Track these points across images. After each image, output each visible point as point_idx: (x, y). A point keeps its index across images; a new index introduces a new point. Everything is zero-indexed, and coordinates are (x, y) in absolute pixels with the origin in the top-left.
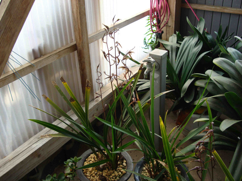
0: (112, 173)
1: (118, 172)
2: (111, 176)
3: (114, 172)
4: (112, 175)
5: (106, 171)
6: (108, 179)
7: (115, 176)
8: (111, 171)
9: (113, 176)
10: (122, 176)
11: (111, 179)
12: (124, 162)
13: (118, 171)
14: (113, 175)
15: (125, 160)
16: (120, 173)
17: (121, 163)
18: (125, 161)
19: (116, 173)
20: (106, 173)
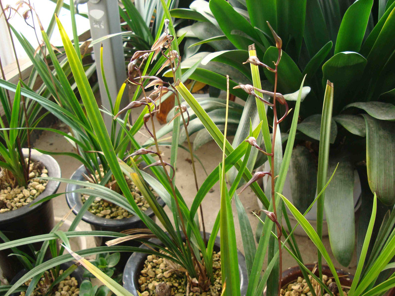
0: (19, 194)
1: (31, 190)
2: (16, 199)
3: (22, 191)
4: (18, 197)
5: (6, 191)
6: (9, 205)
7: (24, 197)
8: (17, 190)
9: (20, 199)
10: (37, 197)
11: (15, 203)
12: (43, 171)
13: (31, 188)
14: (21, 195)
15: (46, 168)
16: (34, 191)
17: (37, 174)
18: (45, 171)
19: (26, 192)
20: (5, 195)
